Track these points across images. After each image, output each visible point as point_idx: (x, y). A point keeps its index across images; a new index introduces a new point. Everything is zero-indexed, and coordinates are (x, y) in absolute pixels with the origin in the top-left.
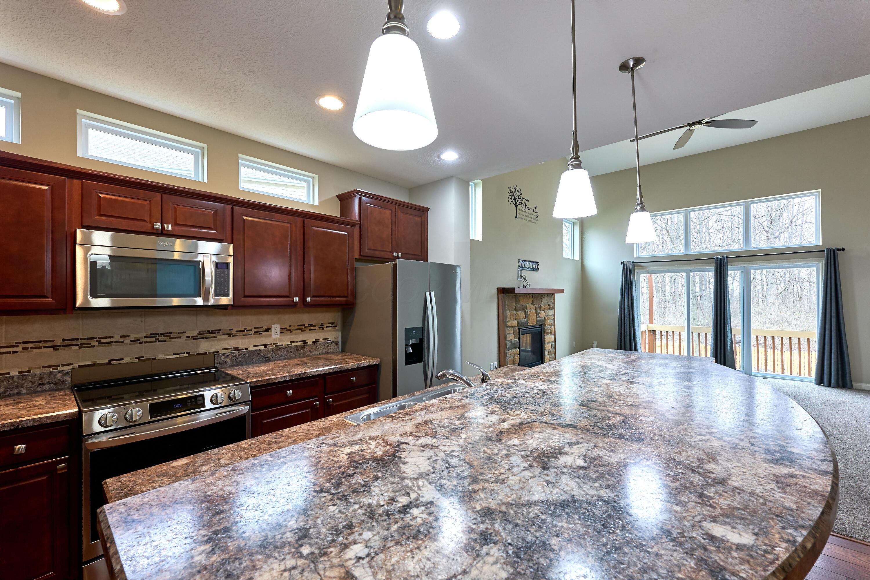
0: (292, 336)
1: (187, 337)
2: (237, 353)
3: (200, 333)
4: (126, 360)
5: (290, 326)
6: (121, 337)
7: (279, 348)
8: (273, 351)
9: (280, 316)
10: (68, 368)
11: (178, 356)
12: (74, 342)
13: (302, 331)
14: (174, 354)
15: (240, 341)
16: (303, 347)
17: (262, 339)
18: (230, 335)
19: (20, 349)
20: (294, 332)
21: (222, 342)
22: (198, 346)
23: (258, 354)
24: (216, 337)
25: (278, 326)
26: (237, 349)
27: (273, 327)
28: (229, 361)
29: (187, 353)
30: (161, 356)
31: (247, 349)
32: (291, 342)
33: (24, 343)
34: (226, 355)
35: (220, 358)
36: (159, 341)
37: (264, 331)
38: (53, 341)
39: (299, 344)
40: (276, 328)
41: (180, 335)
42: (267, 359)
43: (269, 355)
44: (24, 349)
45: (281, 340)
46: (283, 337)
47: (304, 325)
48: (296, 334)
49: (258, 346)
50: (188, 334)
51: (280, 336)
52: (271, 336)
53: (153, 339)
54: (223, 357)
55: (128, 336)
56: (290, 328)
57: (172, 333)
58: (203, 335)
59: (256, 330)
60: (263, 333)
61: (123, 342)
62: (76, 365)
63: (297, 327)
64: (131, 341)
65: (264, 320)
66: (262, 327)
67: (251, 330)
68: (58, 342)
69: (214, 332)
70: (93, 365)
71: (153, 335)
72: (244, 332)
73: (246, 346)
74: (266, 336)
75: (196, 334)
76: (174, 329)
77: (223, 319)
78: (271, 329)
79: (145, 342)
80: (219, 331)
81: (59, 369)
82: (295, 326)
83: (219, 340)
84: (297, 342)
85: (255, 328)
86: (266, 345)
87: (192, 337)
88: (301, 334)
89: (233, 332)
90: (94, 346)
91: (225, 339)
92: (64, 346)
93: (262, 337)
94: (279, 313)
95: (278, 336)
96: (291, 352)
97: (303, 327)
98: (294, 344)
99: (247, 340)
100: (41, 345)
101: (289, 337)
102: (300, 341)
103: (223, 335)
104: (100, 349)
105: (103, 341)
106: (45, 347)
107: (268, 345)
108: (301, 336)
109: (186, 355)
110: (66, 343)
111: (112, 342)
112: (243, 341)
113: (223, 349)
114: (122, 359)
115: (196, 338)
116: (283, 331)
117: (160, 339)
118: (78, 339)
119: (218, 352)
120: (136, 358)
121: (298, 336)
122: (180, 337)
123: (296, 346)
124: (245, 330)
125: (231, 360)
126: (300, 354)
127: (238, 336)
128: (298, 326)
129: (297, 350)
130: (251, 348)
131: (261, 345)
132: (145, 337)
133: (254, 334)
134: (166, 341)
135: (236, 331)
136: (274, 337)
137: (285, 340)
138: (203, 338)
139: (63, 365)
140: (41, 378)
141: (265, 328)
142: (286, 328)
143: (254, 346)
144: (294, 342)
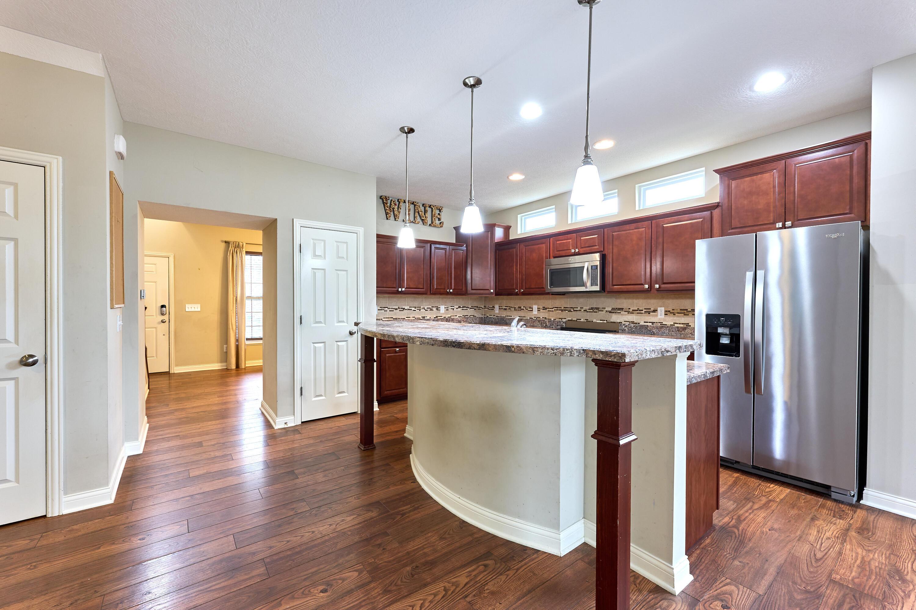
0: (675, 318)
1: (606, 311)
2: (632, 325)
3: (613, 309)
4: (582, 320)
5: (673, 310)
6: (580, 308)
7: (663, 326)
8: (657, 328)
9: (664, 300)
10: (564, 320)
11: (602, 322)
12: (567, 309)
13: (684, 315)
14: (600, 320)
15: (635, 317)
16: (684, 329)
17: (650, 317)
18: (629, 312)
19: (553, 310)
20: (677, 314)
21: (624, 316)
22: (611, 317)
23: (646, 328)
24: (620, 313)
25: (663, 309)
26: (633, 322)
27: (659, 309)
28: (627, 329)
29: (606, 321)
30: (594, 321)
31: (639, 323)
32: (674, 323)
33: (555, 307)
34: (625, 325)
35: (622, 326)
36: (594, 312)
37: (652, 312)
38: (561, 308)
39: (682, 326)
40: (661, 310)
41: (603, 310)
42: (652, 333)
43: (654, 331)
44: (555, 310)
45: (665, 321)
46: (667, 318)
47: (687, 310)
48: (678, 317)
49: (647, 322)
50: (607, 309)
51: (665, 316)
52: (657, 316)
53: (592, 311)
54: (624, 326)
55: (583, 308)
56: (673, 311)
57: (599, 308)
58: (615, 311)
59: (645, 310)
60: (651, 313)
61: (581, 310)
62: (567, 319)
63: (679, 311)
64: (584, 310)
65: (652, 303)
66: (650, 309)
67: (642, 310)
68: (563, 308)
69: (619, 309)
70: (572, 320)
71: (592, 308)
72: (638, 311)
73: (638, 321)
74: (653, 316)
75: (610, 310)
76: (600, 306)
77: (624, 301)
78: (657, 310)
79: (589, 312)
80: (622, 309)
81: (563, 320)
82: (677, 310)
83: (622, 315)
84: (680, 324)
85: (645, 309)
86: (653, 323)
87: (608, 311)
88: (683, 317)
89: (631, 310)
90: (572, 312)
91: (626, 315)
92: (564, 310)
93: (650, 316)
94: (663, 298)
95: (663, 316)
96: (673, 331)
97: (686, 311)
98: (676, 325)
99: (639, 317)
100: (559, 309)
101: (671, 318)
102: (682, 324)
103: (625, 312)
104: (574, 313)
105: (575, 309)
106: (560, 310)
107: (655, 323)
108: (683, 319)
109: (605, 322)
110: (565, 309)
111: (577, 310)
112: (637, 317)
113: (625, 321)
114: (581, 319)
115: (610, 312)
116: (667, 313)
117: (595, 311)
118: (567, 308)
119: (622, 323)
120: (586, 320)
121: (680, 318)
122: (603, 311)
123: (678, 327)
124: (638, 310)
125: (628, 329)
126: (681, 334)
127: (633, 313)
128: (681, 310)
129: (678, 330)
130: (642, 323)
131: (649, 322)
132: (589, 309)
133: (644, 313)
134: (596, 312)
135: (633, 310)
136: (659, 317)
137: (669, 321)
138: (614, 313)
139: (564, 319)
140: (558, 323)
141: (652, 309)
142: (669, 311)
143: (644, 322)
144: (677, 324)
